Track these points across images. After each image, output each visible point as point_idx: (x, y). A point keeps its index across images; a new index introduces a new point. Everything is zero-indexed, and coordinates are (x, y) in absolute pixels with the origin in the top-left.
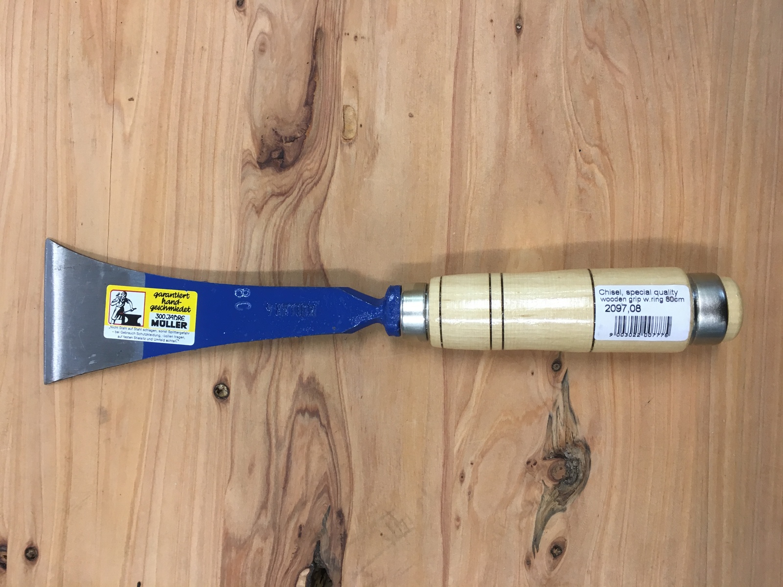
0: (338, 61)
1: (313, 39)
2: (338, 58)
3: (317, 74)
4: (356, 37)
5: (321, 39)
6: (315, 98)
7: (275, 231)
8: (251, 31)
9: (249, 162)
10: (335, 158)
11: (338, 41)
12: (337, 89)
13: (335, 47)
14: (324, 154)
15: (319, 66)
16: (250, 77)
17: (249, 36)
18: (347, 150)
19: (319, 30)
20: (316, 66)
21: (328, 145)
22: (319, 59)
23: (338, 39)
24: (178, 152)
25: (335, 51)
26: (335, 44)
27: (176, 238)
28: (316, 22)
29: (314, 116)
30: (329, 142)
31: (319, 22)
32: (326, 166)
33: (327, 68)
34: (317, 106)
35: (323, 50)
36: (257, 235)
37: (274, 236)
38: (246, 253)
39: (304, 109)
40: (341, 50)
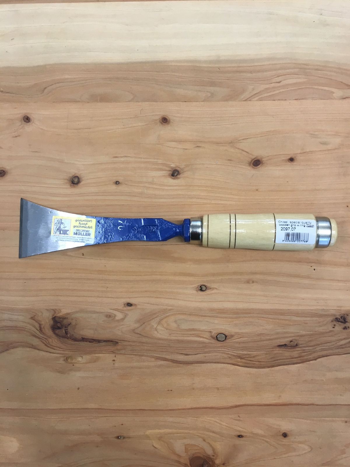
0: (103, 352)
1: (113, 340)
2: (104, 352)
3: (97, 342)
4: (114, 360)
5: (112, 344)
6: (86, 342)
7: (23, 327)
8: (116, 310)
9: (55, 312)
10: (58, 354)
11: (112, 352)
12: (90, 353)
13: (109, 351)
14: (60, 348)
15: (101, 343)
16: (95, 311)
17: (113, 310)
18: (62, 359)
19: (117, 343)
20: (100, 342)
21: (64, 350)
22: (104, 344)
23: (113, 352)
24: (59, 278)
25: (108, 351)
26: (110, 351)
27: (19, 279)
28: (121, 341)
29: (77, 343)
30: (65, 350)
31: (121, 343)
32: (54, 349)
33: (100, 348)
34: (82, 343)
35: (108, 345)
36: (21, 318)
37: (21, 326)
38: (13, 313)
39: (81, 337)
40: (108, 353)
